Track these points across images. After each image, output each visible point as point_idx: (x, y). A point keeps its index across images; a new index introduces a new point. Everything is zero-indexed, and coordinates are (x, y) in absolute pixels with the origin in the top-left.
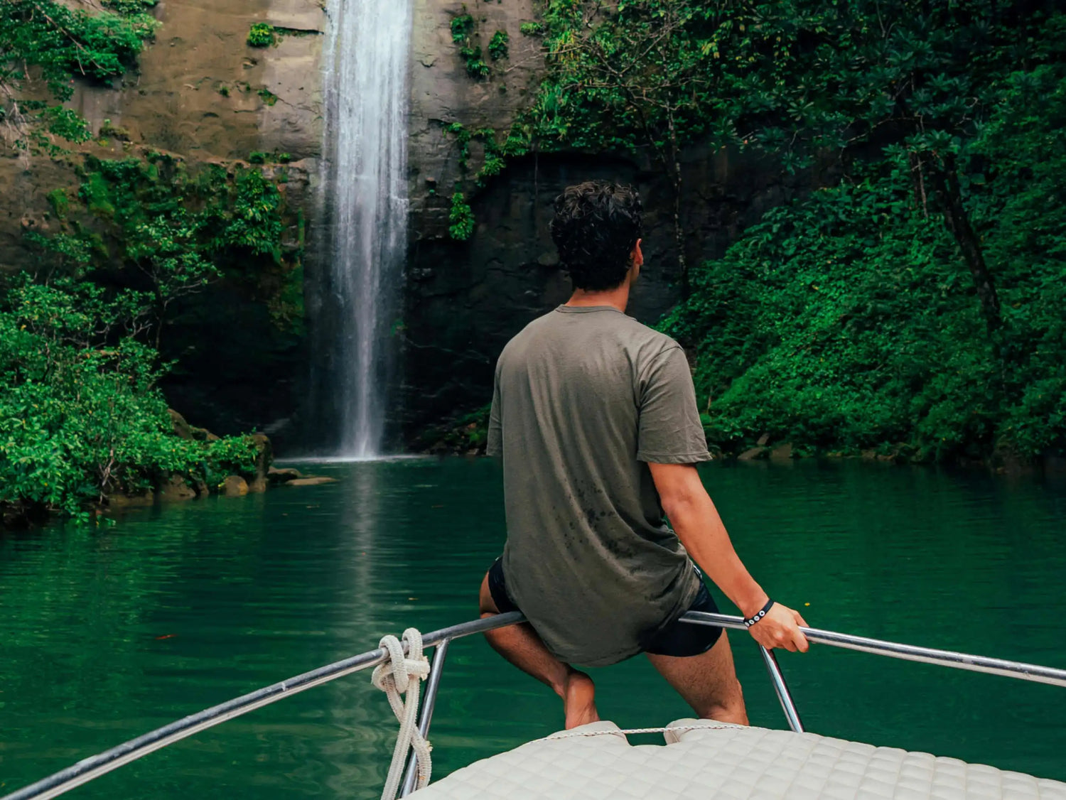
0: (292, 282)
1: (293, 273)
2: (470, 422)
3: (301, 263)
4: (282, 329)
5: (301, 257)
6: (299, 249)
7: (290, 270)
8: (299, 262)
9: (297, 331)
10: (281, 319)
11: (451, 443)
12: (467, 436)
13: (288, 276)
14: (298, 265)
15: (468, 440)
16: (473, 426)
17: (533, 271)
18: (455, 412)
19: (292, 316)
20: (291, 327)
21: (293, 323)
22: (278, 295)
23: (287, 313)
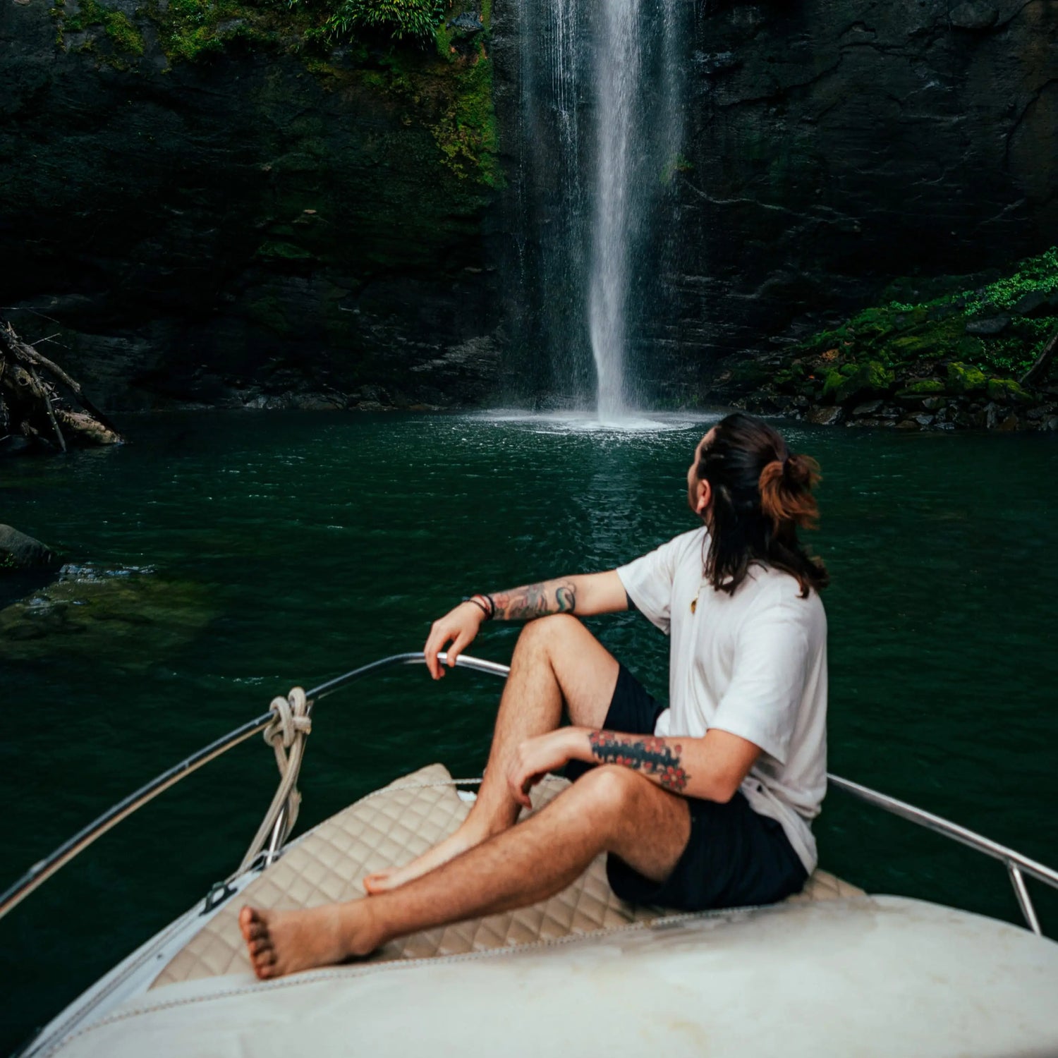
0: (472, 88)
1: (473, 72)
2: (825, 347)
3: (487, 54)
4: (461, 176)
5: (486, 45)
6: (482, 29)
7: (467, 67)
8: (483, 51)
9: (488, 178)
10: (460, 157)
11: (787, 389)
12: (821, 376)
13: (464, 79)
14: (482, 57)
15: (821, 386)
16: (831, 355)
17: (940, 42)
18: (798, 328)
19: (477, 151)
20: (479, 172)
21: (481, 164)
22: (451, 115)
23: (469, 146)
